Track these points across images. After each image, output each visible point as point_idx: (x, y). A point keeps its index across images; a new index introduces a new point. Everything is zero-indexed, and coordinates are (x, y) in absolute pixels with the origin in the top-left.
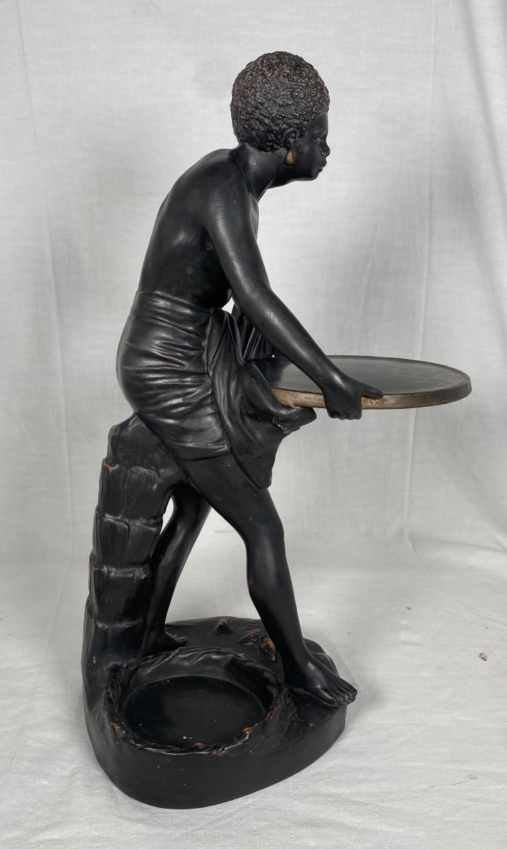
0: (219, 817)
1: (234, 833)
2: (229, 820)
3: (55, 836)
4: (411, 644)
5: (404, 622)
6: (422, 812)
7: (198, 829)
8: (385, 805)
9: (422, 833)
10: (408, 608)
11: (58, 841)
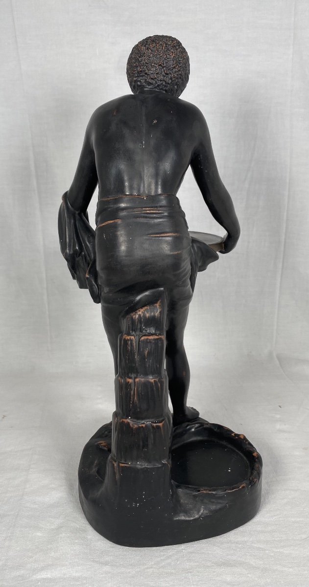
0: (162, 558)
1: (173, 571)
2: (169, 561)
3: (49, 576)
4: (283, 431)
5: (278, 416)
6: (304, 556)
7: (148, 568)
8: (278, 550)
9: (306, 572)
10: (280, 406)
11: (50, 580)
